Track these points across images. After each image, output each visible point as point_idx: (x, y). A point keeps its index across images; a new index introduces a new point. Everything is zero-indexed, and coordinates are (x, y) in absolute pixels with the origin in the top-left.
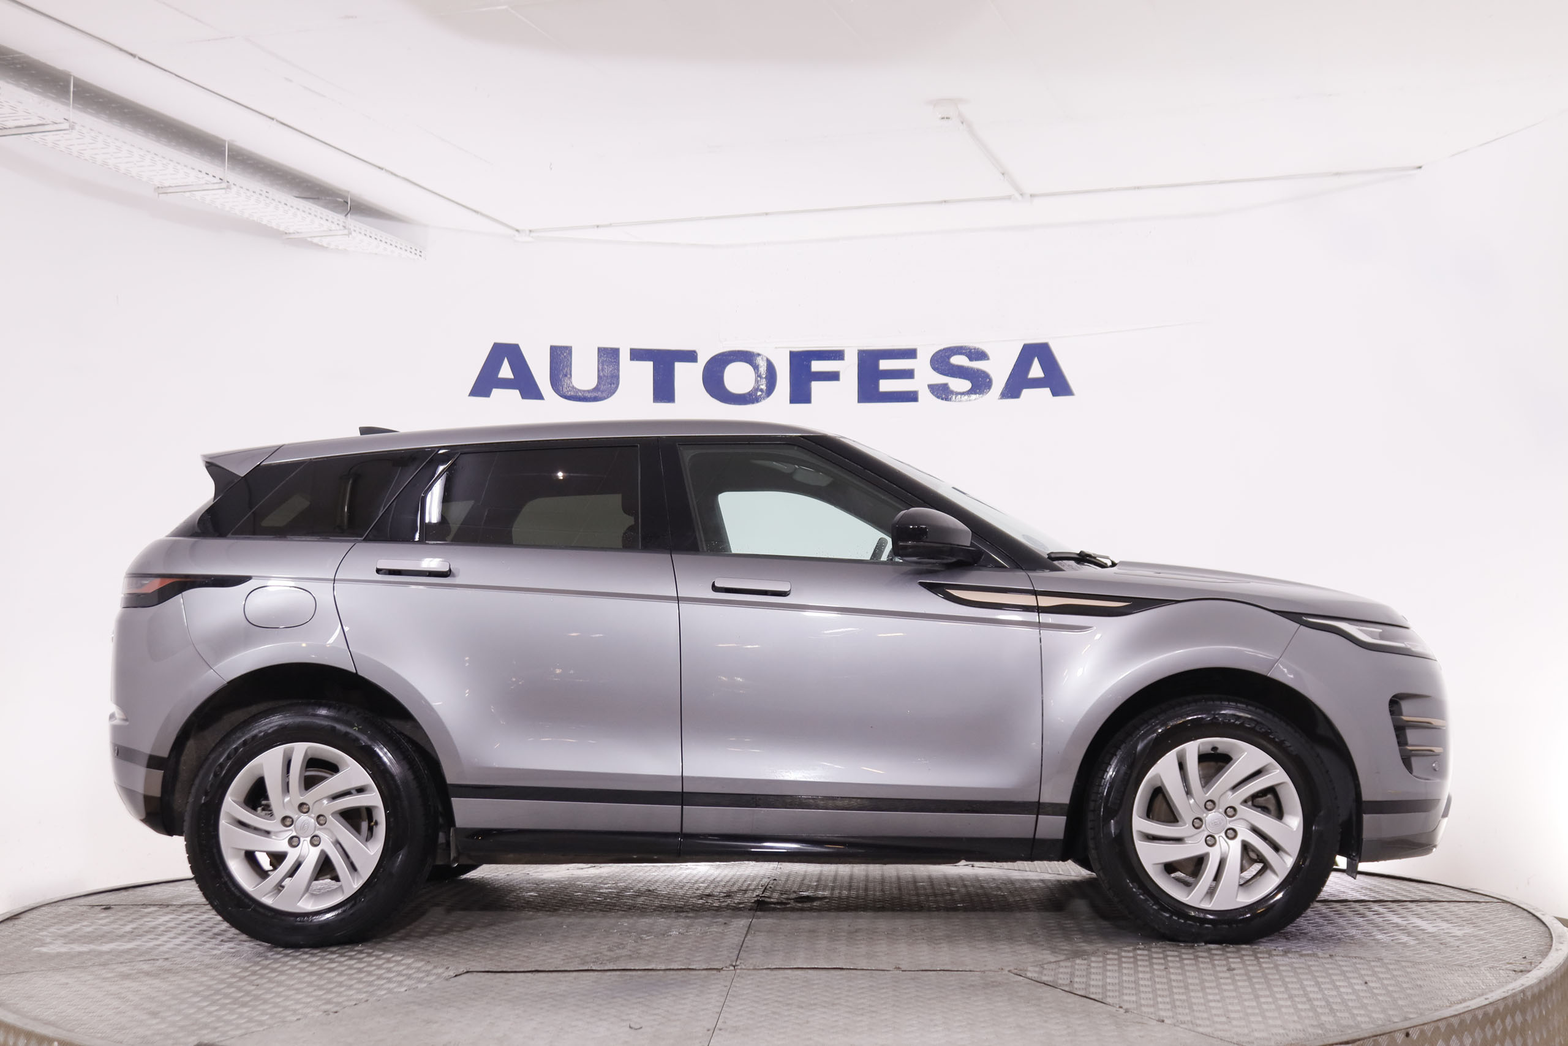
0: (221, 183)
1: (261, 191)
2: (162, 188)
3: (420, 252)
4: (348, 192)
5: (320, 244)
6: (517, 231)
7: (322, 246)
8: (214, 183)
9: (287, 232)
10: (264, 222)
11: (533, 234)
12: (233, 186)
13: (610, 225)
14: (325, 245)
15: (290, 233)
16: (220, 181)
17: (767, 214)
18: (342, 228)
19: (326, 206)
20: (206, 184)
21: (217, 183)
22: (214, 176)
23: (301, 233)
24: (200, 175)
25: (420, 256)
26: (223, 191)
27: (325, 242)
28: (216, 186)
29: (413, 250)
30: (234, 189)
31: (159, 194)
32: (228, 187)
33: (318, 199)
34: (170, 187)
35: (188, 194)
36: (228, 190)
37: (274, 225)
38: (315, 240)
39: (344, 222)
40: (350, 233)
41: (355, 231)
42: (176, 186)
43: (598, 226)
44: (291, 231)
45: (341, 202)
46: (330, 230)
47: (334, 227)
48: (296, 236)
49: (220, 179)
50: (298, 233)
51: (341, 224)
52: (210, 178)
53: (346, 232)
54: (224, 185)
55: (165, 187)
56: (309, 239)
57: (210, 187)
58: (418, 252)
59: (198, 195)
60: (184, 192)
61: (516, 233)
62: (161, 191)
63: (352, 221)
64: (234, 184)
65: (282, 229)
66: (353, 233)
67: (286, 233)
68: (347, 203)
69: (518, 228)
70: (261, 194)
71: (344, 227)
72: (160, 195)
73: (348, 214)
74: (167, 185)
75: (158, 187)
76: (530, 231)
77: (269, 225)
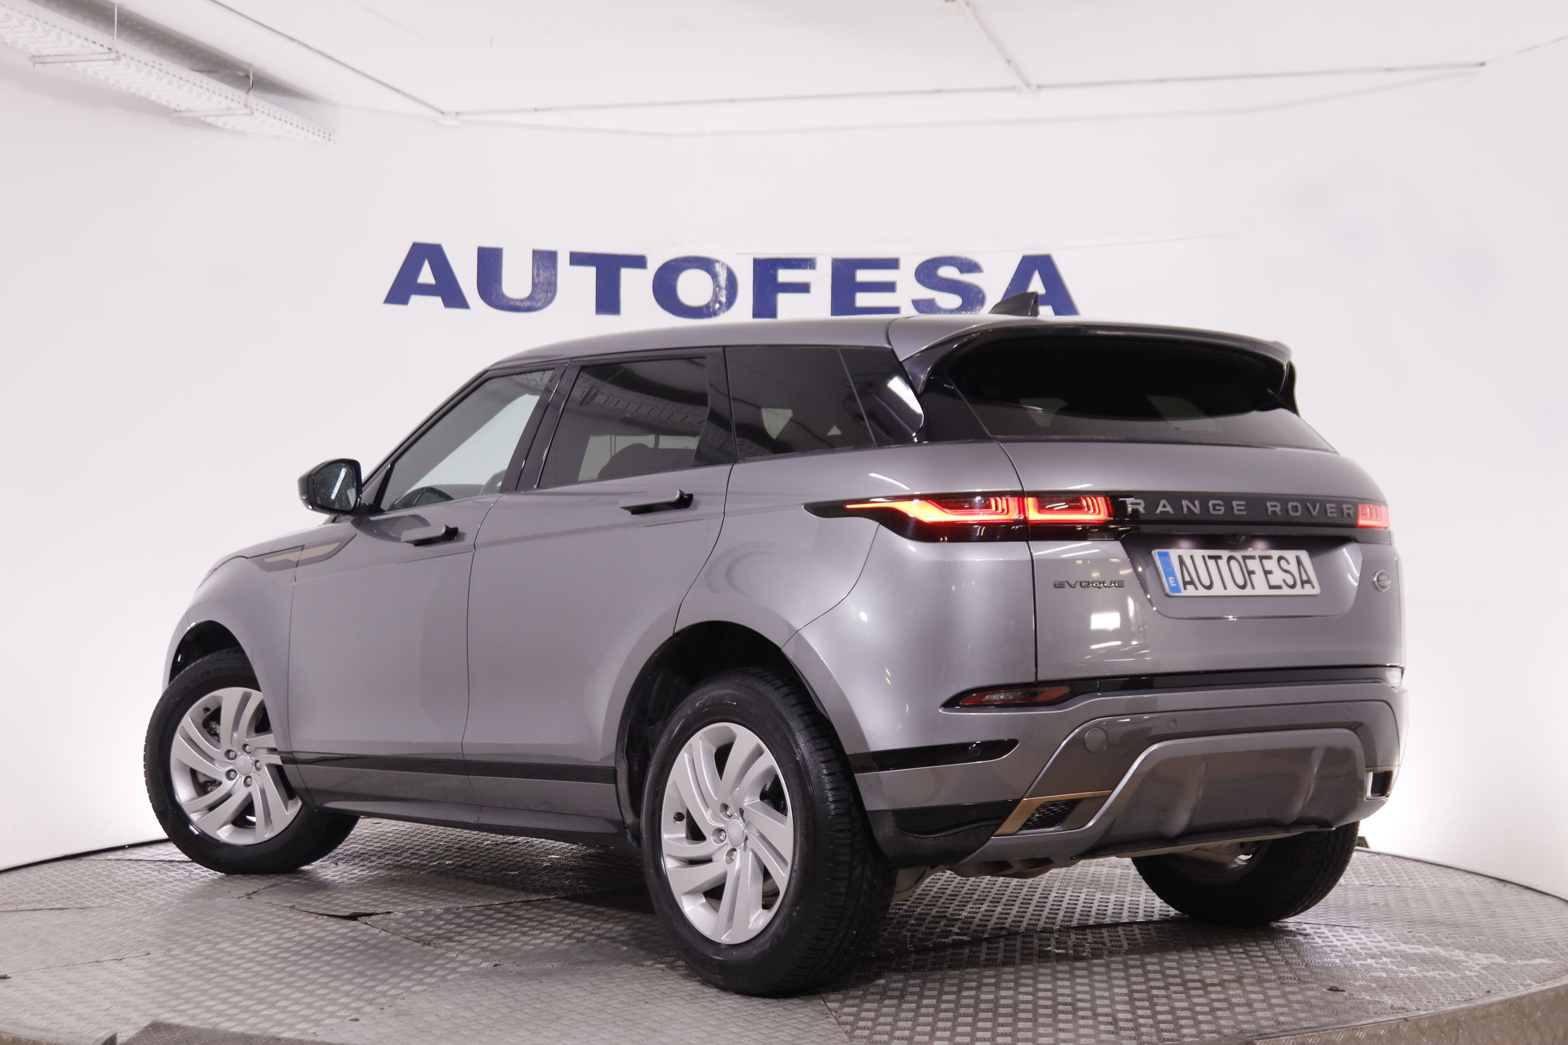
0: (109, 53)
1: (154, 62)
2: (39, 56)
3: (330, 135)
4: (251, 65)
5: (214, 123)
6: (442, 113)
7: (216, 127)
8: (101, 54)
9: (178, 109)
10: (153, 98)
11: (459, 117)
12: (123, 57)
13: (551, 109)
14: (220, 125)
15: (180, 111)
16: (107, 51)
17: (733, 100)
18: (243, 106)
19: (222, 80)
20: (92, 53)
21: (105, 53)
22: (102, 46)
23: (194, 111)
24: (86, 44)
25: (329, 140)
26: (112, 62)
27: (220, 122)
28: (104, 57)
29: (321, 133)
30: (124, 60)
31: (35, 63)
32: (118, 58)
33: (216, 72)
34: (49, 56)
35: (68, 65)
36: (117, 61)
37: (164, 102)
38: (210, 120)
39: (246, 100)
40: (252, 113)
41: (257, 110)
42: (55, 56)
43: (536, 110)
44: (183, 108)
45: (242, 77)
46: (229, 109)
47: (233, 105)
48: (189, 114)
49: (109, 49)
50: (190, 111)
51: (242, 101)
52: (97, 48)
53: (248, 111)
54: (113, 56)
55: (43, 56)
56: (202, 119)
57: (97, 57)
58: (327, 136)
59: (80, 66)
60: (64, 62)
61: (441, 116)
62: (38, 60)
63: (255, 99)
64: (124, 55)
65: (172, 106)
66: (255, 112)
67: (176, 111)
68: (249, 77)
69: (443, 108)
70: (153, 67)
71: (246, 106)
72: (36, 65)
73: (249, 90)
74: (44, 53)
75: (34, 56)
76: (457, 114)
77: (158, 101)
